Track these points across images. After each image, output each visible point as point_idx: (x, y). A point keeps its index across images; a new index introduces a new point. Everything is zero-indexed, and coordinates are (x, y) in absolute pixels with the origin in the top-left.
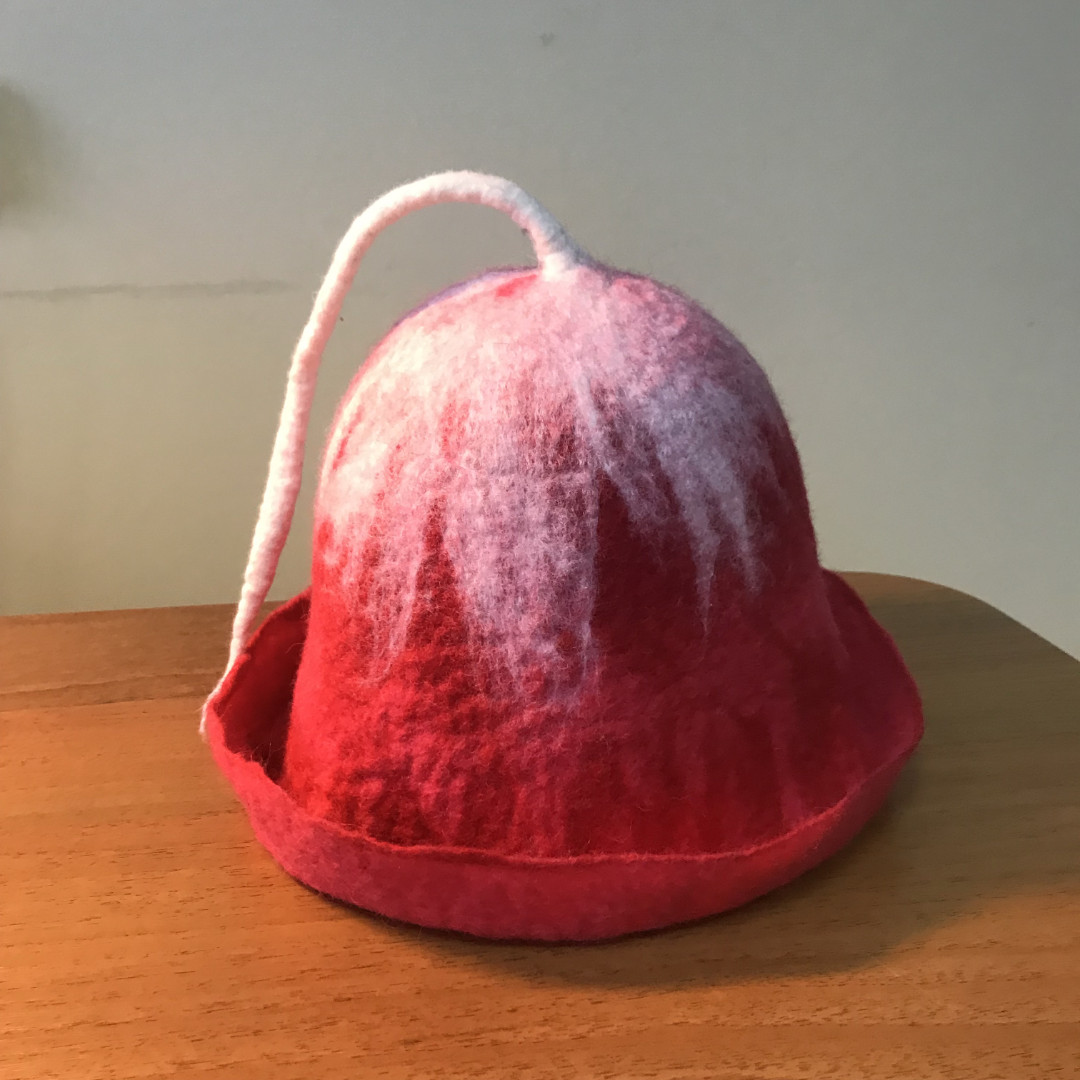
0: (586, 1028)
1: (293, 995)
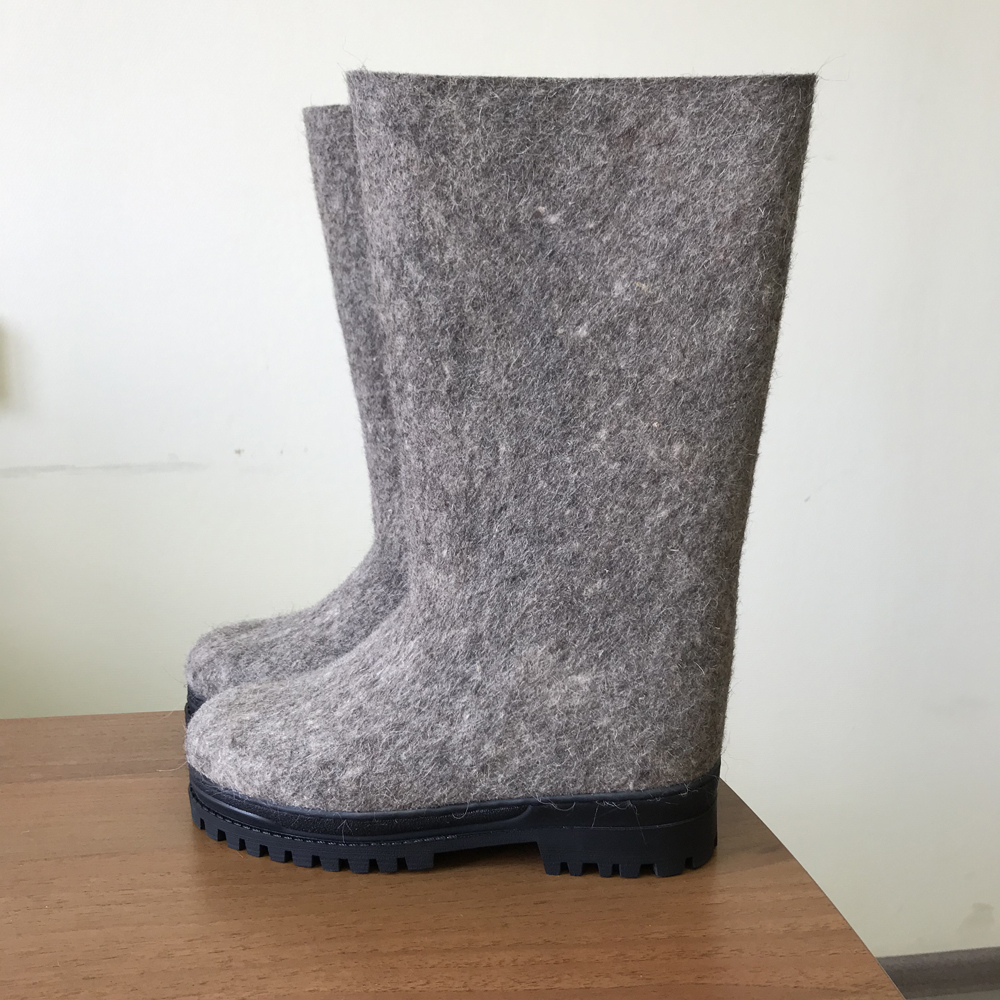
0: (249, 994)
1: (56, 976)
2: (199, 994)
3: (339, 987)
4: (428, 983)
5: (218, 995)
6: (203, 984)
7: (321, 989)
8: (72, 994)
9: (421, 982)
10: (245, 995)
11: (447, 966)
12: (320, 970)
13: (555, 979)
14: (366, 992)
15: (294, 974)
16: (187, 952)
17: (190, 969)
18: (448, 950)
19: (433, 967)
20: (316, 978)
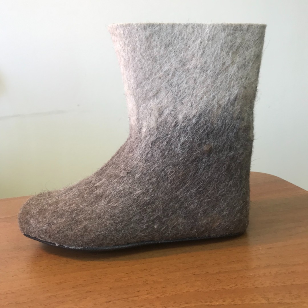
2: (138, 296)
3: (198, 289)
4: (236, 285)
5: (147, 296)
6: (138, 291)
7: (191, 291)
8: (83, 299)
9: (233, 285)
10: (158, 295)
11: (242, 277)
12: (187, 282)
13: (293, 280)
14: (211, 290)
15: (176, 285)
16: (127, 279)
17: (130, 286)
18: (239, 270)
19: (236, 278)
20: (187, 287)
